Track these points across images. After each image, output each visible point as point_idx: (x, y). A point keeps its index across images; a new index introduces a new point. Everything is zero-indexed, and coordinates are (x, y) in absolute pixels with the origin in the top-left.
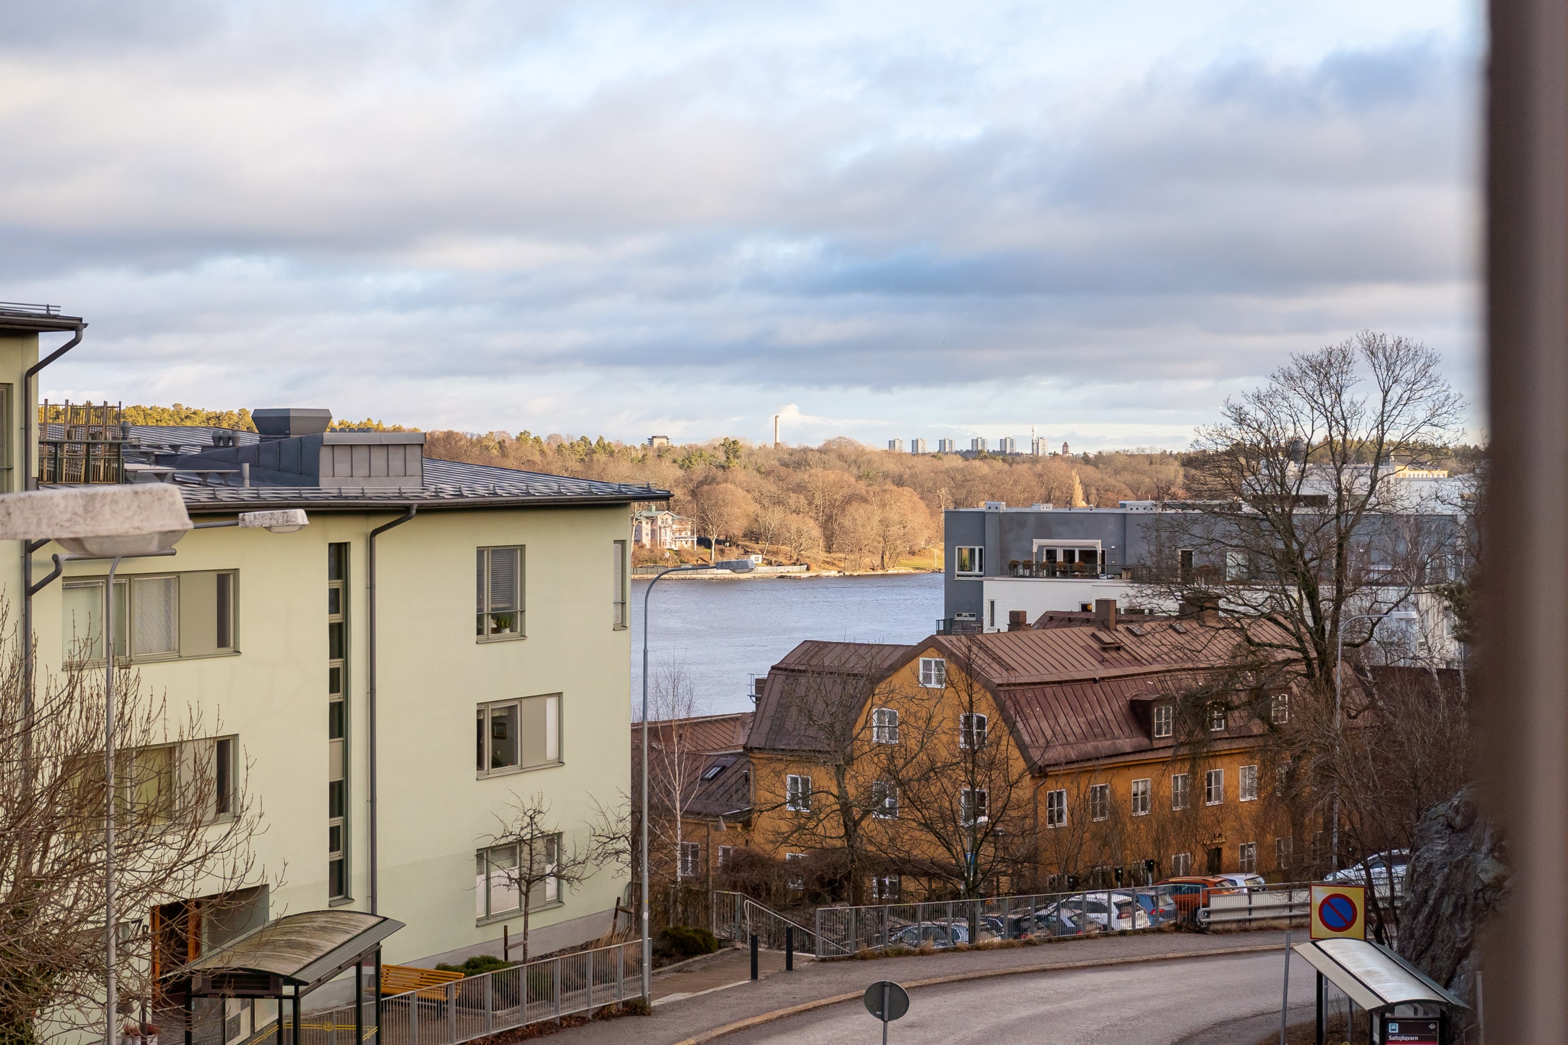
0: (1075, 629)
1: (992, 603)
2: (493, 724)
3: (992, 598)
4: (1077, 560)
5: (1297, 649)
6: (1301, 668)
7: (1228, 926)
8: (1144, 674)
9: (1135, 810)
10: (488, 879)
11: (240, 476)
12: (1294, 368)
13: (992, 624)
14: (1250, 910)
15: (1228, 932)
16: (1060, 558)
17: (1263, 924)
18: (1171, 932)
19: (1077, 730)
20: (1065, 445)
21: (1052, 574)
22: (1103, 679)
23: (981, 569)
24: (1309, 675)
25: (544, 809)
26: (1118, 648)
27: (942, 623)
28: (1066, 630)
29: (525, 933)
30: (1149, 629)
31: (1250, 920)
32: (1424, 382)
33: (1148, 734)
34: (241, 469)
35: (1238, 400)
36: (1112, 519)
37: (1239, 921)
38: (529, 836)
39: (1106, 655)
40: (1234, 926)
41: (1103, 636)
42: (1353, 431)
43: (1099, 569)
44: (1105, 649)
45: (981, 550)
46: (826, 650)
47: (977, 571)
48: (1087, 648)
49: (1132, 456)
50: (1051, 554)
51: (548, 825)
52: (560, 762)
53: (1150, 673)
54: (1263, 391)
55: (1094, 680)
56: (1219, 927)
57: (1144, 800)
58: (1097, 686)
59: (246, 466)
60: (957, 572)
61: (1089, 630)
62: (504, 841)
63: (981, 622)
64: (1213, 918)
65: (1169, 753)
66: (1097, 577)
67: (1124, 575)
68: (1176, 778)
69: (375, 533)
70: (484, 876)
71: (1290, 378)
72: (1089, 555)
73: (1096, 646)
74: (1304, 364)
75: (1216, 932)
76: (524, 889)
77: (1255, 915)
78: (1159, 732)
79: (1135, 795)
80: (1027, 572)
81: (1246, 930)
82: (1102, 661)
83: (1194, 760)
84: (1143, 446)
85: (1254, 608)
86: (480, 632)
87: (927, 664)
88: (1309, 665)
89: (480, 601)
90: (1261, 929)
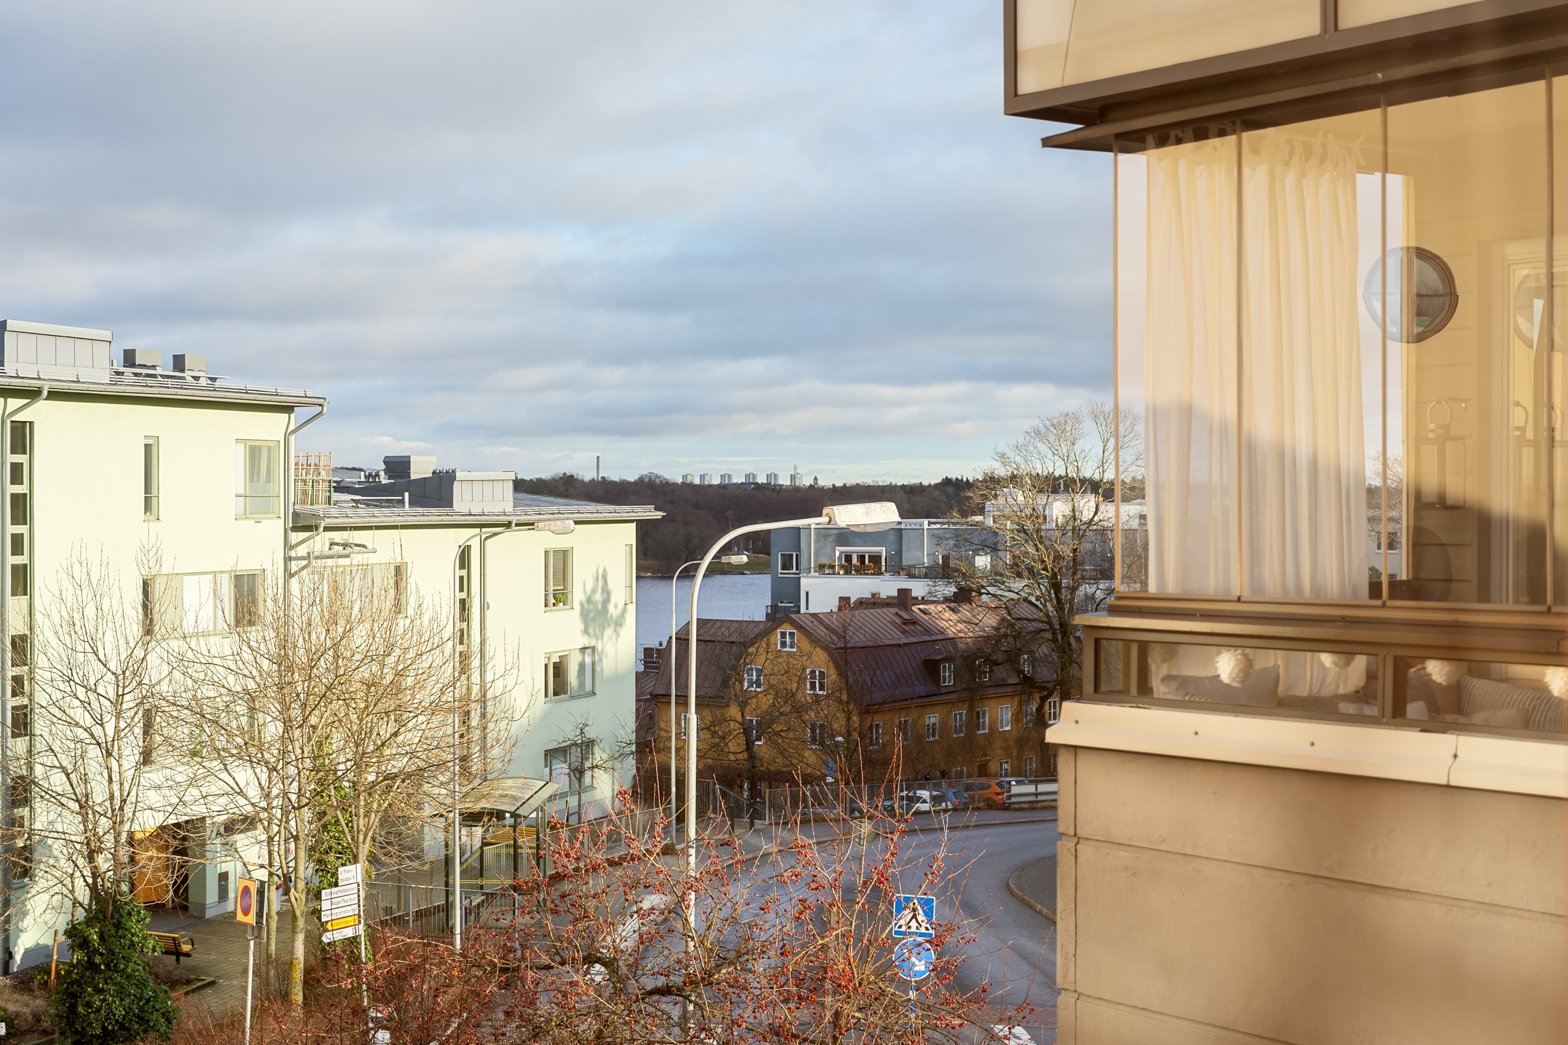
0: (878, 610)
1: (807, 593)
2: (554, 667)
3: (807, 590)
4: (867, 562)
5: (1045, 622)
6: (1049, 635)
7: (1023, 806)
8: (933, 641)
9: (929, 737)
10: (551, 771)
11: (402, 502)
12: (1041, 426)
13: (807, 609)
14: (1037, 795)
15: (1023, 809)
16: (855, 560)
17: (1045, 804)
18: (986, 809)
19: (888, 680)
20: (816, 479)
21: (848, 572)
22: (905, 644)
23: (797, 569)
24: (1055, 640)
25: (589, 723)
26: (914, 623)
27: (769, 608)
28: (872, 611)
29: (579, 806)
30: (941, 609)
31: (1037, 802)
32: (1131, 435)
33: (937, 683)
34: (403, 496)
35: (1002, 449)
36: (892, 533)
37: (1029, 802)
38: (580, 741)
39: (906, 628)
40: (1026, 806)
41: (903, 614)
42: (1083, 470)
43: (883, 568)
44: (905, 624)
45: (797, 555)
46: (709, 626)
47: (794, 571)
48: (893, 623)
49: (869, 486)
50: (848, 558)
51: (590, 733)
52: (593, 693)
53: (937, 640)
54: (1020, 442)
55: (899, 645)
56: (1017, 806)
57: (934, 730)
58: (901, 650)
59: (407, 494)
60: (780, 571)
61: (895, 610)
62: (564, 745)
63: (799, 607)
64: (1013, 800)
65: (954, 696)
66: (882, 574)
67: (901, 573)
68: (956, 714)
69: (487, 538)
70: (548, 769)
71: (1038, 433)
72: (875, 559)
73: (898, 621)
74: (1048, 424)
75: (1015, 810)
76: (578, 776)
77: (1040, 798)
78: (944, 682)
79: (928, 726)
80: (831, 571)
81: (1034, 809)
82: (904, 632)
83: (972, 701)
84: (877, 479)
85: (1017, 593)
86: (546, 606)
87: (783, 635)
88: (1054, 633)
89: (546, 585)
90: (1043, 808)
